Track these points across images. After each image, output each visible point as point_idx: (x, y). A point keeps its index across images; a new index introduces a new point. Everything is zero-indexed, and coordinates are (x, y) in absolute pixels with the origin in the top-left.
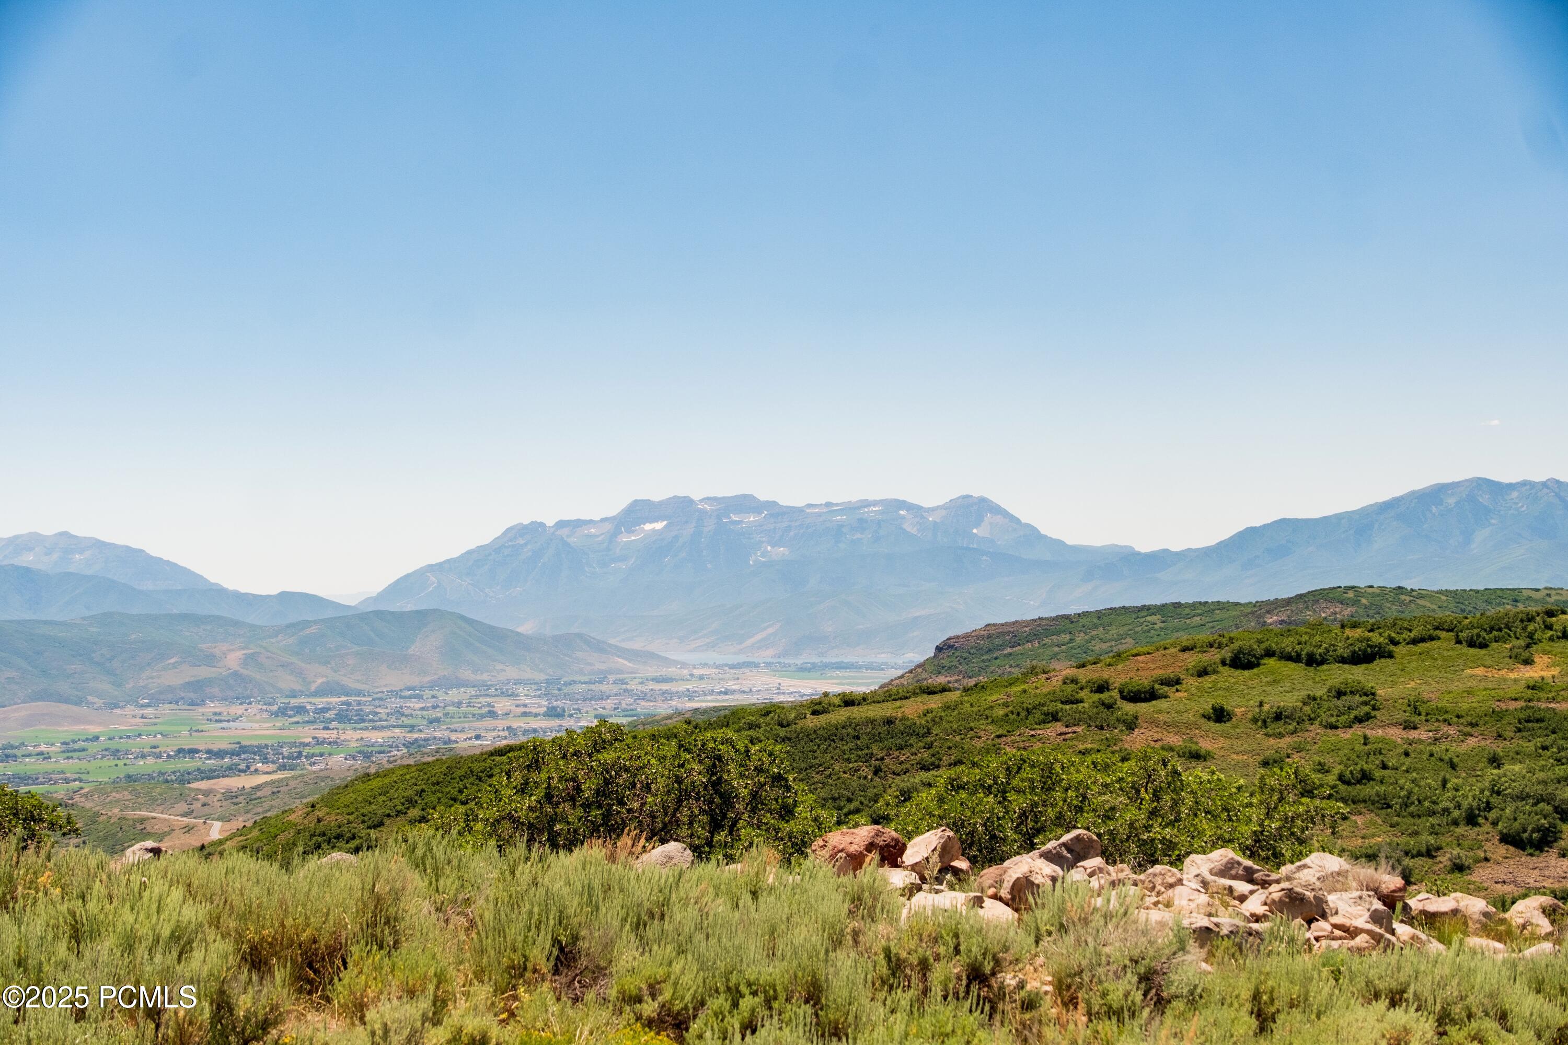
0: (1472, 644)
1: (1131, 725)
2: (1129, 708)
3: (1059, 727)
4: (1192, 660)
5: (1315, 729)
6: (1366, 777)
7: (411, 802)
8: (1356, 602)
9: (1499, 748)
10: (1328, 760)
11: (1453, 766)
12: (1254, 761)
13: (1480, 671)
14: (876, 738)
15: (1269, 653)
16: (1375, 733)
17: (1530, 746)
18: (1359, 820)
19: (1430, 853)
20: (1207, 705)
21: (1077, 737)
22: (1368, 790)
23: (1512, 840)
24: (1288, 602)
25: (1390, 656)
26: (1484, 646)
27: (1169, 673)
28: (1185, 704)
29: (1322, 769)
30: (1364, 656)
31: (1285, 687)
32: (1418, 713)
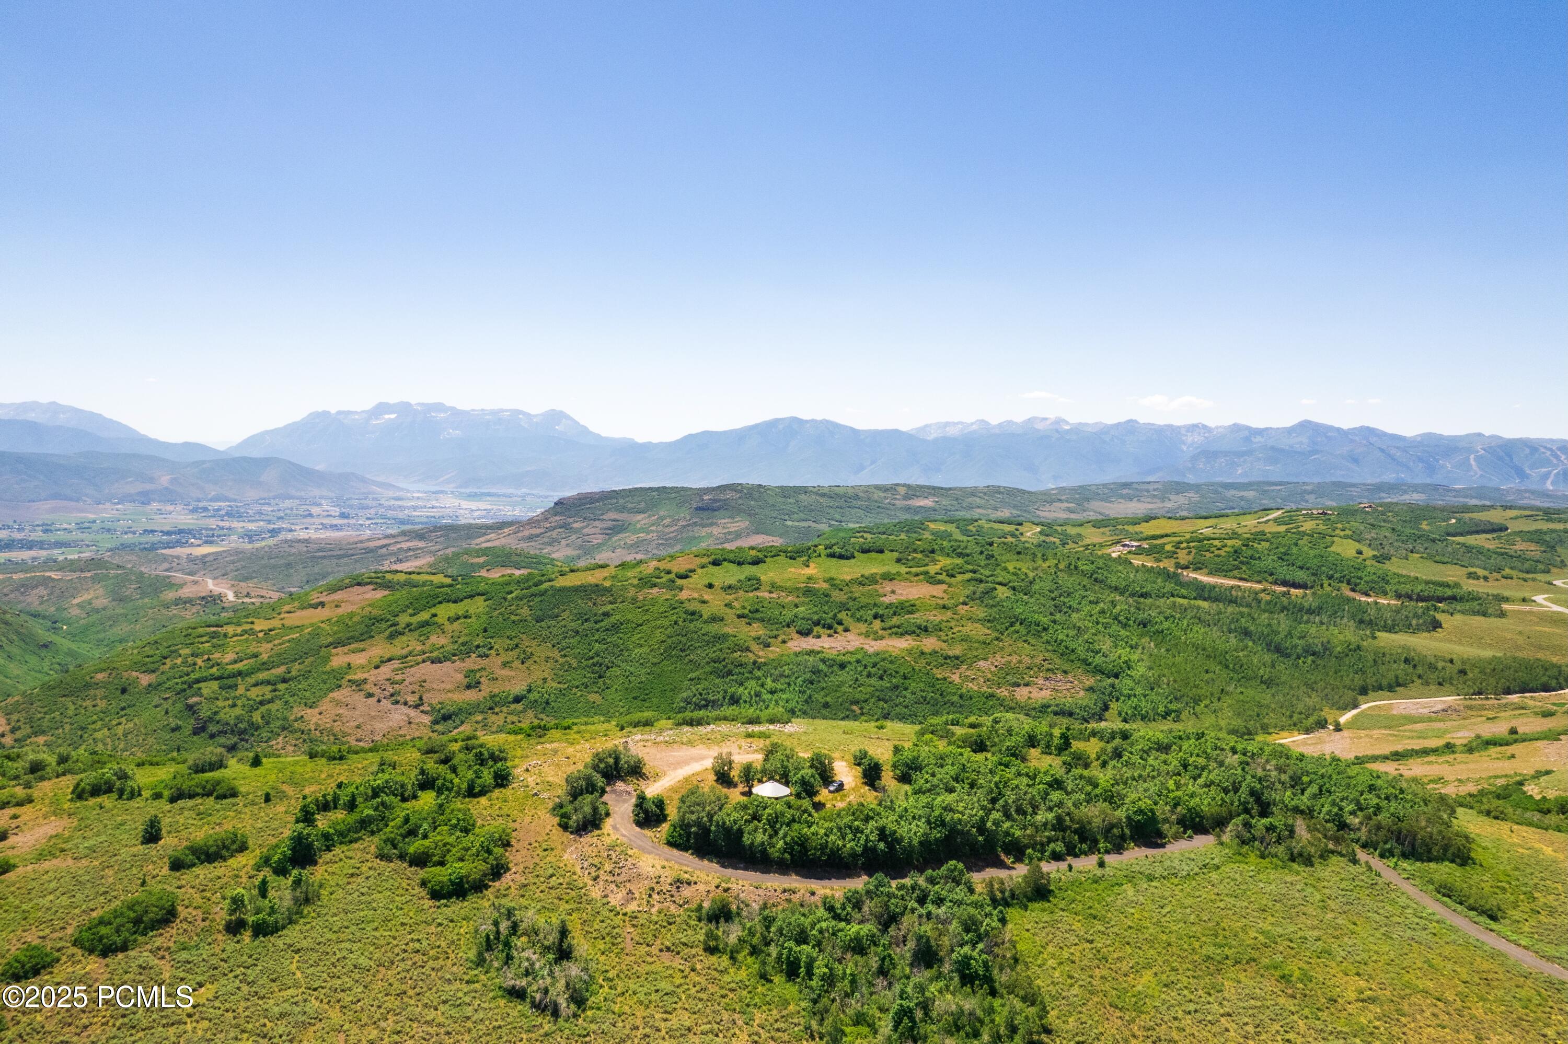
0: (791, 558)
1: (680, 589)
2: (680, 582)
3: (656, 589)
4: (699, 561)
5: (741, 592)
6: (757, 611)
7: (407, 607)
9: (797, 600)
10: (746, 604)
11: (784, 607)
12: (722, 604)
13: (793, 570)
14: (594, 592)
15: (725, 560)
16: (760, 594)
17: (807, 600)
18: (755, 626)
19: (776, 637)
20: (707, 582)
21: (663, 593)
22: (758, 615)
23: (799, 632)
25: (766, 562)
26: (795, 559)
27: (691, 567)
28: (698, 579)
29: (744, 608)
30: (756, 562)
31: (730, 574)
32: (774, 587)
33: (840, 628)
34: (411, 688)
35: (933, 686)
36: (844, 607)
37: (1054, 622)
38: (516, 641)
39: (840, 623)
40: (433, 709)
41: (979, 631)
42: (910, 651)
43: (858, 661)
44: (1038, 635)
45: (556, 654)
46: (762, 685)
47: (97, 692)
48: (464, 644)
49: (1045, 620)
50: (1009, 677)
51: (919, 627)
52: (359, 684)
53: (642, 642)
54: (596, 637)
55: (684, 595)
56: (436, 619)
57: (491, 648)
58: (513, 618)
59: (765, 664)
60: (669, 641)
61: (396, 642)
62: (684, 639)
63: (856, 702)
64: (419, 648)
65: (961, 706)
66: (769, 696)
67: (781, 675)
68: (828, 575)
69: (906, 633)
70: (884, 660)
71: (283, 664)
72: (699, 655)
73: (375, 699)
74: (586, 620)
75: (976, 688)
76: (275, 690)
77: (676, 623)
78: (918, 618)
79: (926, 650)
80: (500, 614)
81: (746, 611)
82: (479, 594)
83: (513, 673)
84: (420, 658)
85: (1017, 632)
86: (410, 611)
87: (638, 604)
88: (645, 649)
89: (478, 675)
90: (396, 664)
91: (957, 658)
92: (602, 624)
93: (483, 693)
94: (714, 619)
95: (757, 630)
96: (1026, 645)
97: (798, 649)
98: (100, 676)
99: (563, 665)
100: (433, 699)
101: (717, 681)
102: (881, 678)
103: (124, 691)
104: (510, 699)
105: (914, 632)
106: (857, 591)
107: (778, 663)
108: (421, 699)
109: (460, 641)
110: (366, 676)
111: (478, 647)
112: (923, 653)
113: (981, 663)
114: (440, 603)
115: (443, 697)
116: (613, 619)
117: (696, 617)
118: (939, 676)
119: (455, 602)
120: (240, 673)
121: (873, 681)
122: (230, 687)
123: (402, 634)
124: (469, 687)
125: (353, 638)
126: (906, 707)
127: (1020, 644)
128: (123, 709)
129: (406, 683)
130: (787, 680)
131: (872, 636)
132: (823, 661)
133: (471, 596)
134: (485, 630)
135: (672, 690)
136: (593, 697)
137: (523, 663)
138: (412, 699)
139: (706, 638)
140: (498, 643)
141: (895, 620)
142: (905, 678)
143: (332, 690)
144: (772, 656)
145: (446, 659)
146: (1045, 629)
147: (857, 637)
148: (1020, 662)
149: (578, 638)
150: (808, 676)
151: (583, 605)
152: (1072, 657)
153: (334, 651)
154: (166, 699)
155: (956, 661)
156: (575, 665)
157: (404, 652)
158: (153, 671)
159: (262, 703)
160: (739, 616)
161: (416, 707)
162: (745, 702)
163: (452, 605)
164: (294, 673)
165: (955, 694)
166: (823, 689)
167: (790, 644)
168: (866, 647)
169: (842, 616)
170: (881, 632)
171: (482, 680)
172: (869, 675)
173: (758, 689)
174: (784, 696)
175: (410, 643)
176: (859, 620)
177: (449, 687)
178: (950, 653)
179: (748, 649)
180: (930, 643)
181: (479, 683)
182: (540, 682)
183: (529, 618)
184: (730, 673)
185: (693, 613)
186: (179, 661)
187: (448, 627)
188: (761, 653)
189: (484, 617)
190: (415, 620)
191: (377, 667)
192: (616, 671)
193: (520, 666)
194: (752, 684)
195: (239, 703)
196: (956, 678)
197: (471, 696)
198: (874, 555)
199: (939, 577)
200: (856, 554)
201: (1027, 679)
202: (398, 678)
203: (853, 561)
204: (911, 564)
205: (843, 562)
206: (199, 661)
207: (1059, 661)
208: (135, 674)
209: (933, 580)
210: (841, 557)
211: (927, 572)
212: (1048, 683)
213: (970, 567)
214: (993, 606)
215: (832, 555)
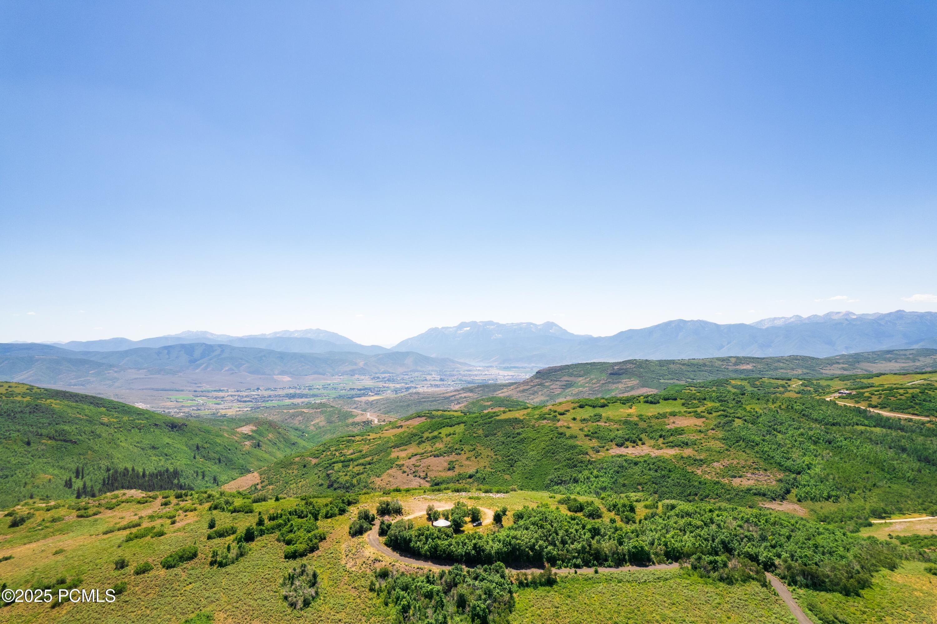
0: (623, 404)
1: (558, 421)
2: (559, 417)
3: (546, 421)
4: (573, 405)
5: (590, 422)
6: (596, 433)
7: (429, 429)
8: (635, 364)
9: (619, 427)
10: (591, 429)
11: (611, 431)
12: (578, 429)
13: (622, 410)
14: (514, 422)
15: (587, 405)
16: (599, 423)
17: (624, 427)
18: (593, 441)
19: (603, 447)
20: (572, 417)
21: (549, 423)
22: (596, 435)
23: (617, 445)
24: (620, 363)
25: (608, 406)
26: (625, 404)
27: (567, 409)
28: (569, 416)
29: (589, 431)
30: (603, 406)
31: (588, 413)
32: (608, 419)
33: (640, 443)
34: (423, 469)
35: (685, 476)
36: (644, 431)
37: (764, 440)
38: (474, 446)
39: (640, 440)
40: (432, 480)
41: (717, 445)
42: (675, 456)
43: (645, 461)
44: (753, 447)
45: (492, 454)
46: (591, 473)
47: (295, 466)
48: (450, 448)
49: (757, 439)
50: (730, 472)
51: (683, 443)
52: (400, 466)
53: (534, 448)
54: (512, 445)
55: (559, 424)
56: (440, 435)
57: (462, 450)
58: (474, 435)
59: (595, 462)
60: (547, 448)
61: (421, 446)
62: (554, 448)
63: (640, 484)
64: (430, 449)
65: (699, 488)
66: (594, 479)
67: (602, 468)
68: (639, 413)
69: (676, 446)
70: (660, 461)
71: (371, 456)
72: (562, 456)
73: (406, 474)
74: (509, 437)
75: (710, 478)
76: (365, 468)
77: (552, 439)
78: (683, 438)
79: (685, 456)
80: (469, 433)
81: (590, 433)
82: (462, 423)
83: (471, 463)
84: (429, 454)
85: (740, 446)
86: (430, 431)
87: (535, 429)
88: (535, 452)
89: (454, 464)
90: (418, 457)
91: (701, 460)
92: (516, 439)
93: (455, 473)
94: (572, 437)
95: (595, 443)
96: (744, 454)
97: (614, 454)
98: (297, 459)
99: (494, 460)
100: (431, 475)
101: (568, 470)
102: (656, 471)
103: (305, 466)
104: (467, 476)
105: (680, 445)
106: (654, 422)
107: (602, 461)
108: (427, 475)
109: (449, 446)
110: (404, 462)
111: (456, 449)
112: (682, 457)
113: (715, 464)
114: (444, 427)
115: (437, 474)
116: (521, 436)
117: (562, 436)
118: (690, 471)
119: (451, 426)
120: (352, 460)
121: (651, 472)
122: (346, 466)
123: (424, 442)
124: (449, 469)
125: (402, 443)
126: (667, 488)
127: (740, 453)
128: (303, 475)
129: (421, 467)
130: (605, 471)
131: (656, 447)
132: (626, 461)
133: (459, 424)
134: (461, 441)
135: (545, 474)
136: (507, 477)
137: (476, 458)
138: (423, 475)
139: (565, 447)
140: (466, 448)
141: (671, 439)
142: (670, 471)
143: (388, 469)
144: (599, 457)
145: (441, 455)
146: (757, 444)
147: (648, 448)
148: (738, 463)
149: (503, 446)
150: (616, 469)
151: (509, 429)
152: (771, 461)
153: (393, 450)
154: (320, 471)
155: (701, 462)
156: (500, 460)
157: (423, 451)
158: (318, 458)
159: (358, 474)
160: (586, 436)
161: (424, 478)
162: (581, 482)
163: (449, 428)
164: (375, 460)
165: (696, 481)
166: (624, 476)
167: (611, 451)
168: (651, 453)
169: (643, 436)
170: (661, 445)
171: (456, 466)
172: (650, 469)
173: (589, 475)
174: (602, 480)
175: (427, 447)
176: (651, 438)
177: (440, 469)
178: (698, 458)
179: (587, 454)
180: (688, 452)
181: (454, 468)
182: (482, 468)
183: (482, 435)
184: (575, 466)
185: (561, 434)
186: (328, 453)
187: (445, 439)
188: (593, 456)
189: (461, 434)
190: (431, 435)
191: (410, 458)
192: (519, 463)
193: (475, 460)
194: (586, 473)
195: (349, 474)
196: (699, 472)
197: (450, 474)
198: (670, 401)
199: (703, 414)
200: (661, 401)
201: (741, 473)
202: (418, 464)
203: (658, 405)
204: (690, 406)
205: (652, 405)
206: (337, 454)
207: (762, 463)
208: (310, 459)
209: (698, 416)
210: (652, 403)
211: (696, 411)
212: (753, 476)
213: (722, 408)
214: (729, 431)
215: (646, 402)
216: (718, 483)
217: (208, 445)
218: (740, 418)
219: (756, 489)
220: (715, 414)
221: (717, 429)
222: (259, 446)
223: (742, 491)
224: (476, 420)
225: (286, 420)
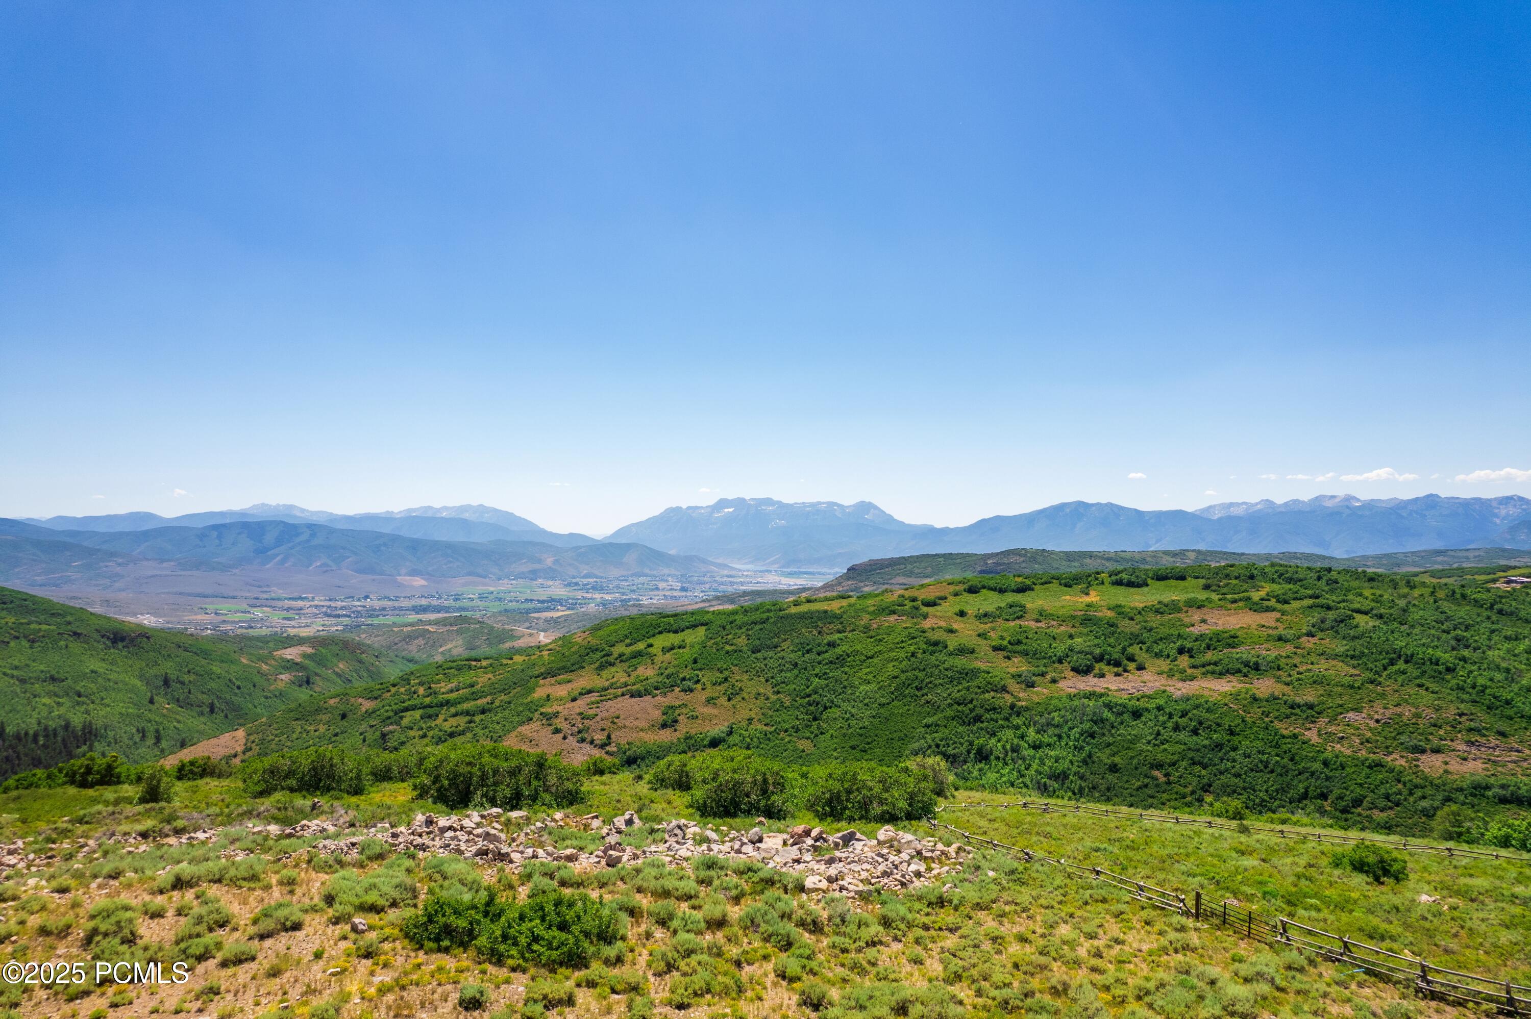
0: (1066, 586)
1: (925, 617)
2: (925, 609)
3: (896, 617)
4: (952, 588)
5: (1000, 621)
6: (1019, 642)
7: (627, 637)
8: (1025, 555)
9: (1073, 631)
10: (1005, 634)
11: (1054, 639)
12: (975, 634)
13: (1068, 597)
14: (820, 619)
15: (984, 587)
16: (1024, 623)
17: (1085, 631)
18: (1016, 660)
19: (1043, 675)
20: (957, 610)
21: (903, 621)
22: (1020, 648)
23: (1075, 670)
24: (997, 554)
25: (1033, 590)
26: (1070, 586)
27: (942, 594)
28: (948, 608)
29: (1002, 638)
30: (1022, 590)
31: (989, 602)
32: (1042, 615)
33: (1132, 666)
34: (602, 724)
35: (1277, 746)
36: (1136, 639)
37: (1464, 659)
38: (726, 673)
39: (1131, 659)
40: (619, 749)
41: (1342, 671)
42: (1235, 696)
43: (1159, 708)
44: (1438, 677)
45: (768, 690)
46: (1022, 737)
47: (324, 717)
48: (668, 677)
49: (1447, 657)
50: (1403, 738)
51: (1247, 664)
52: (549, 718)
53: (870, 677)
54: (817, 670)
55: (927, 624)
56: (650, 649)
57: (698, 682)
58: (728, 648)
59: (1027, 709)
60: (903, 677)
61: (604, 674)
62: (921, 675)
63: (1159, 766)
64: (623, 680)
65: (1328, 778)
66: (1032, 752)
67: (1049, 724)
68: (1113, 603)
69: (1228, 671)
70: (1197, 707)
71: (491, 694)
72: (940, 694)
73: (561, 735)
74: (808, 652)
75: (1348, 752)
76: (470, 722)
77: (913, 655)
78: (1243, 653)
79: (1259, 695)
80: (716, 643)
81: (1005, 643)
82: (702, 625)
83: (715, 712)
84: (620, 691)
85: (1404, 673)
86: (628, 641)
87: (872, 633)
88: (873, 686)
89: (677, 712)
90: (594, 697)
91: (1311, 707)
92: (826, 655)
93: (679, 735)
94: (962, 651)
95: (1019, 665)
96: (1422, 692)
97: (1073, 691)
98: (332, 702)
99: (773, 703)
100: (621, 738)
101: (961, 729)
102: (1195, 732)
103: (344, 716)
104: (706, 742)
105: (1239, 671)
106: (1154, 620)
107: (1046, 708)
108: (609, 737)
109: (667, 672)
110: (560, 709)
111: (684, 679)
112: (1255, 699)
113: (1351, 715)
114: (660, 633)
115: (633, 736)
116: (839, 650)
117: (940, 647)
118: (1285, 732)
119: (676, 632)
120: (447, 703)
121: (1183, 736)
122: (430, 717)
123: (612, 664)
124: (664, 726)
125: (564, 668)
126: (1238, 775)
127: (1412, 690)
128: (336, 735)
129: (598, 718)
130: (1057, 731)
131: (1177, 676)
132: (1109, 706)
133: (694, 626)
134: (695, 661)
135: (901, 739)
136: (803, 744)
137: (729, 700)
138: (599, 737)
139: (949, 674)
140: (707, 677)
141: (1210, 656)
142: (1232, 733)
143: (522, 723)
144: (1037, 699)
145: (647, 692)
146: (1449, 670)
147: (1156, 677)
148: (1417, 716)
149: (796, 672)
150: (1087, 726)
151: (807, 634)
152: (1510, 712)
153: (542, 682)
154: (372, 726)
155: (1312, 711)
156: (788, 704)
157: (607, 684)
158: (376, 698)
159: (452, 735)
160: (996, 649)
161: (602, 746)
162: (998, 758)
163: (671, 635)
164: (497, 703)
165: (1314, 759)
166: (1109, 745)
167: (1062, 684)
168: (1170, 689)
169: (1134, 650)
170: (1190, 671)
171: (680, 718)
172: (1177, 728)
173: (1016, 741)
174: (1052, 753)
175: (618, 674)
176: (1158, 655)
177: (643, 724)
178: (1298, 700)
179: (1004, 689)
180: (1264, 686)
181: (676, 721)
182: (744, 724)
183: (745, 649)
184: (978, 719)
185: (936, 644)
186: (402, 690)
187: (660, 658)
188: (1021, 695)
189: (697, 647)
190: (628, 651)
191: (574, 700)
192: (835, 712)
193: (726, 703)
194: (1009, 734)
195: (430, 734)
196: (1312, 736)
197: (666, 736)
198: (1173, 582)
199: (1266, 603)
200: (1149, 581)
201: (1435, 742)
202: (591, 712)
203: (1145, 589)
204: (1225, 590)
205: (1132, 590)
206: (421, 691)
207: (1486, 717)
208: (361, 700)
209: (1258, 608)
210: (1130, 584)
211: (1248, 599)
212: (1474, 750)
213: (1310, 592)
214: (1354, 638)
215: (1119, 583)
216: (1379, 765)
217: (192, 677)
218: (1366, 613)
219: (1503, 787)
220: (1295, 604)
221: (1320, 635)
222: (308, 682)
223: (1461, 790)
224: (732, 618)
225: (396, 644)
